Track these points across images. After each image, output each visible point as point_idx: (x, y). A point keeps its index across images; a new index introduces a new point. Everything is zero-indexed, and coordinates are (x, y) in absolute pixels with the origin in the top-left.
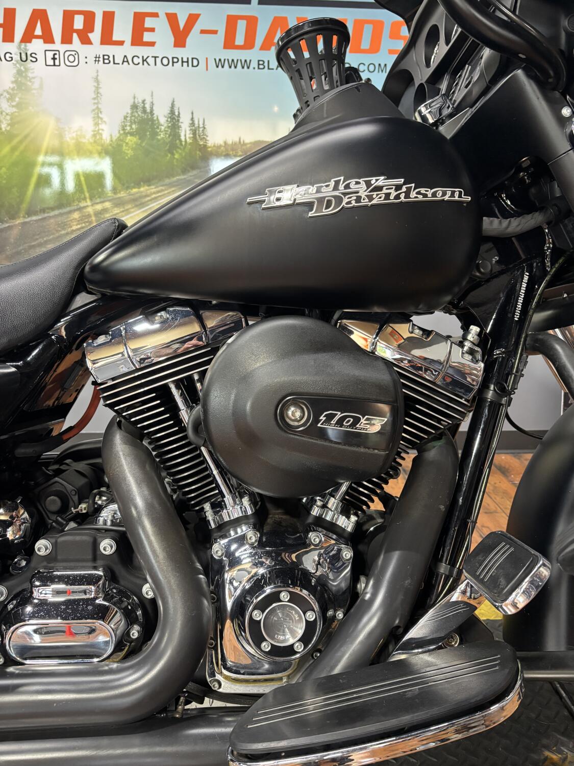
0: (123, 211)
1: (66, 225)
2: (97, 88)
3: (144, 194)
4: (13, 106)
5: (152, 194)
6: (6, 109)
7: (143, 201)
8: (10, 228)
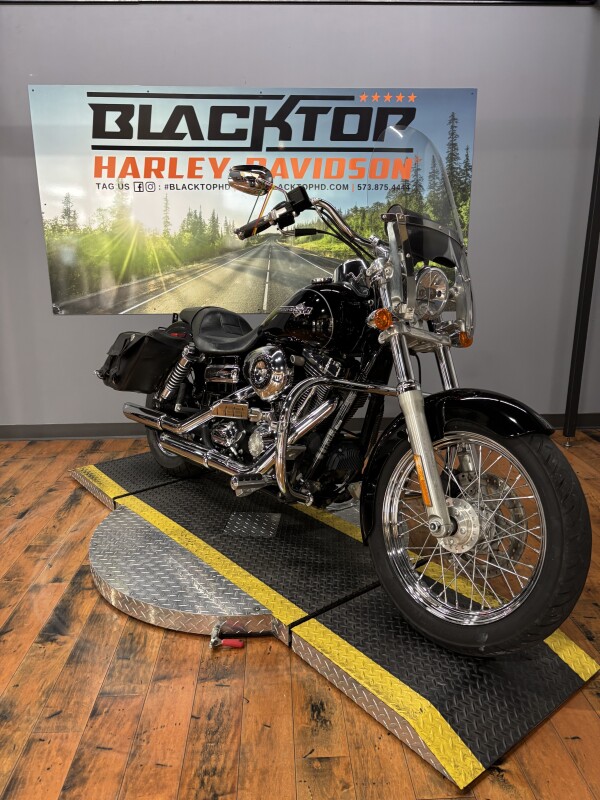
0: (182, 279)
1: (146, 289)
2: (166, 204)
3: (196, 268)
4: (114, 217)
5: (200, 269)
6: (110, 218)
7: (195, 272)
8: (112, 291)
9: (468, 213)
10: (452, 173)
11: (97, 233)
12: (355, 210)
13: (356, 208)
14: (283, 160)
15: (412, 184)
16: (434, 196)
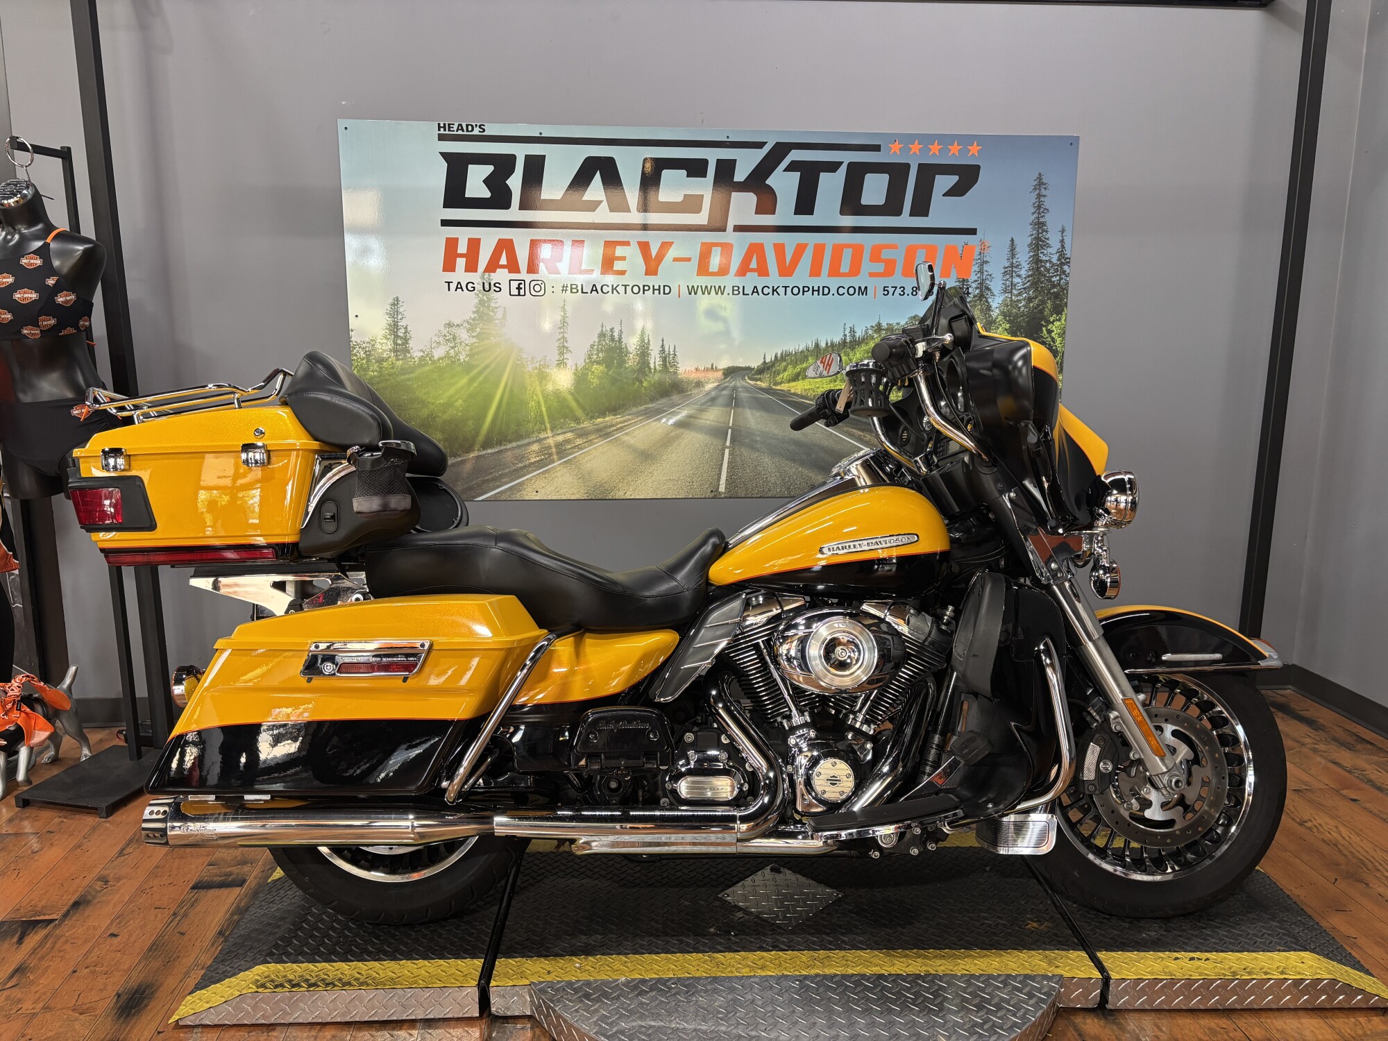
0: (586, 442)
1: (523, 457)
2: (563, 317)
3: (609, 424)
4: (473, 337)
5: (617, 424)
6: (466, 340)
7: (608, 430)
8: (463, 462)
9: (1060, 335)
10: (1038, 269)
11: (443, 364)
12: (878, 328)
13: (879, 325)
14: (761, 246)
15: (974, 285)
16: (1011, 304)
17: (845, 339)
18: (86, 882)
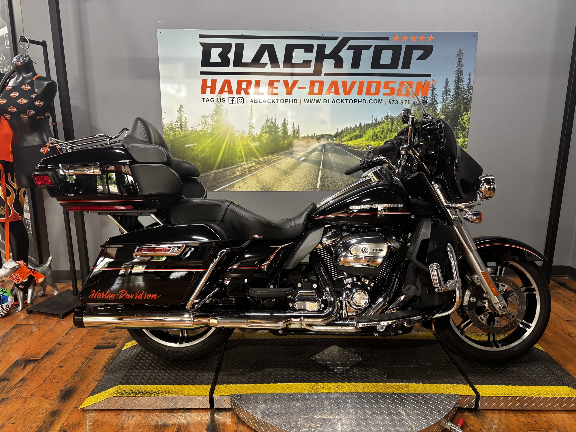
0: (261, 167)
1: (234, 173)
2: (252, 113)
3: (270, 159)
4: (213, 122)
5: (274, 159)
6: (210, 123)
7: (270, 162)
8: (210, 175)
9: (467, 121)
10: (458, 92)
11: (201, 133)
12: (387, 118)
13: (387, 116)
14: (336, 82)
15: (429, 99)
16: (446, 108)
17: (372, 122)
18: (52, 345)
